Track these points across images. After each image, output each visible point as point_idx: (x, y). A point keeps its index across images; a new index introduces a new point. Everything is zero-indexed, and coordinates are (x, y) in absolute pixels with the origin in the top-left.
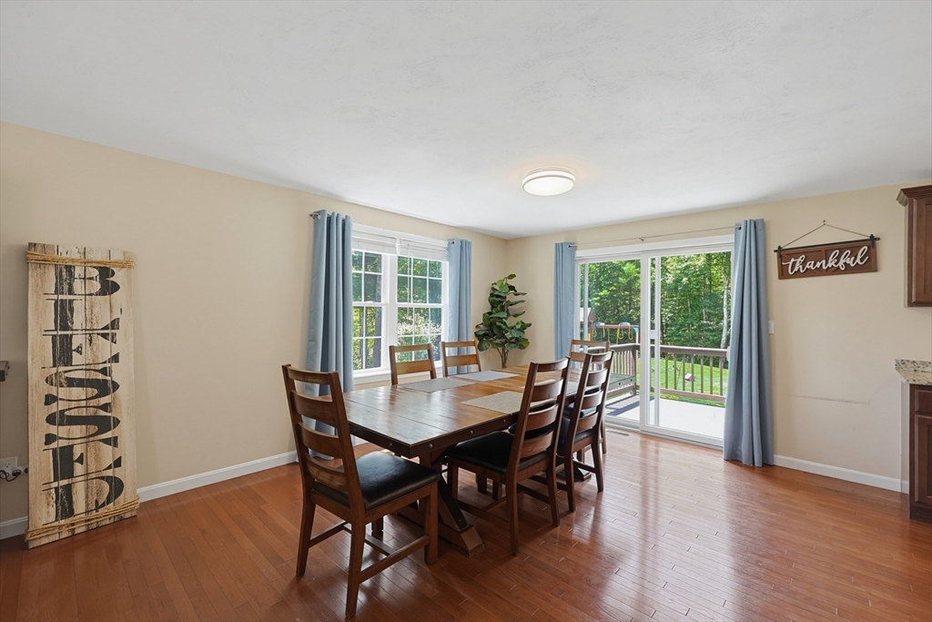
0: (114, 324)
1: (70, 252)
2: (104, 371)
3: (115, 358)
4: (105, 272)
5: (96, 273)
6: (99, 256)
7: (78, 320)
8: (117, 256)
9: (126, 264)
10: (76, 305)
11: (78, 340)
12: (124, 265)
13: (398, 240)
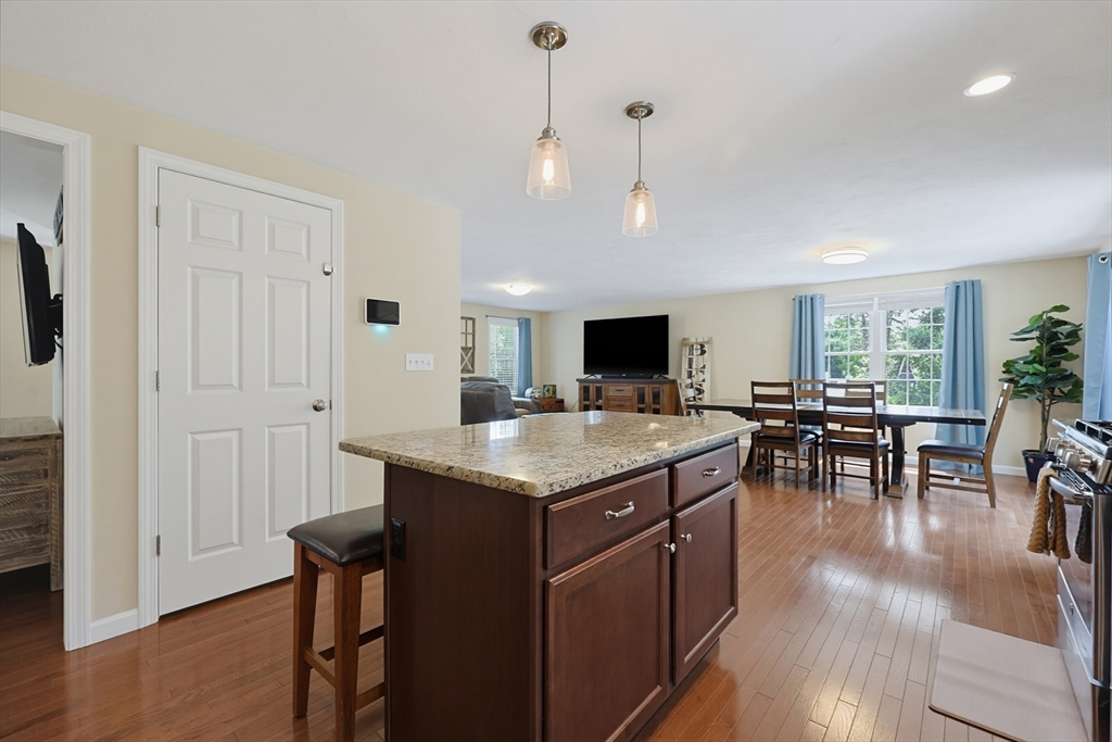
0: (704, 367)
1: (693, 340)
2: (700, 385)
3: (704, 381)
4: (702, 346)
5: (699, 347)
6: (700, 340)
7: (694, 366)
8: (706, 339)
9: (710, 342)
10: (694, 360)
11: (694, 373)
12: (707, 343)
13: (876, 299)
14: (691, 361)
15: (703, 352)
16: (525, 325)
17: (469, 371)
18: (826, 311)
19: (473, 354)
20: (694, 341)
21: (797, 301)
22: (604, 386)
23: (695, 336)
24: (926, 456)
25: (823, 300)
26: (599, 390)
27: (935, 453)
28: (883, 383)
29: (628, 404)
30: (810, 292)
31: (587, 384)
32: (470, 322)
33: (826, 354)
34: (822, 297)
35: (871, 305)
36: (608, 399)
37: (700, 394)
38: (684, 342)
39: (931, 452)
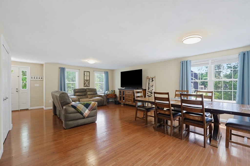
0: (153, 85)
2: (152, 91)
3: (153, 90)
4: (152, 79)
5: (151, 79)
6: (152, 77)
7: (150, 85)
8: (154, 77)
9: (155, 77)
10: (150, 83)
11: (150, 87)
12: (154, 78)
13: (210, 61)
14: (149, 83)
15: (153, 81)
16: (107, 73)
17: (88, 87)
18: (191, 66)
19: (89, 81)
20: (150, 77)
21: (181, 63)
22: (125, 91)
23: (151, 76)
24: (230, 128)
25: (191, 62)
26: (123, 92)
27: (235, 128)
28: (212, 92)
29: (131, 96)
30: (186, 60)
31: (121, 90)
32: (88, 73)
33: (192, 81)
34: (190, 61)
35: (208, 63)
36: (126, 95)
37: (151, 94)
38: (148, 78)
39: (232, 127)
